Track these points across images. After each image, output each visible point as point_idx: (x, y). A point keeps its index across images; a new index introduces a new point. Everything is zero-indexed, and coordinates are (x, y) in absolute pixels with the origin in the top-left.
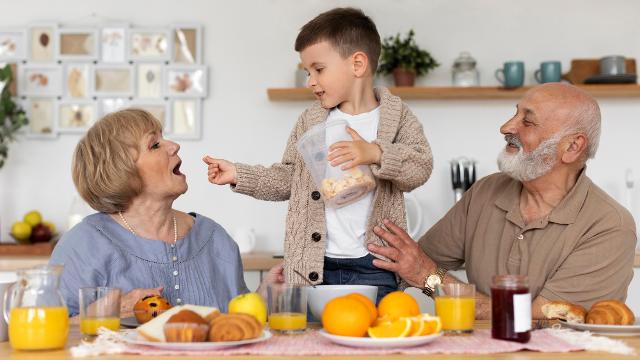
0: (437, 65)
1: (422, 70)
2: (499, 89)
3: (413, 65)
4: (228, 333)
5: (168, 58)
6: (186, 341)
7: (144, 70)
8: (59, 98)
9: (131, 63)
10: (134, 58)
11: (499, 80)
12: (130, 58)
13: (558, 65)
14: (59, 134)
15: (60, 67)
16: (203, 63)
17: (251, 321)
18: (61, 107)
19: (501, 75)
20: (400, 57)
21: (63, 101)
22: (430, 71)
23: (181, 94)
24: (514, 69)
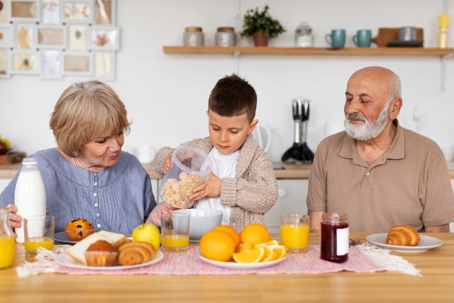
0: (284, 31)
1: (273, 34)
2: (328, 49)
3: (267, 31)
4: (132, 259)
5: (91, 21)
6: (101, 266)
7: (73, 29)
8: (12, 49)
9: (64, 24)
10: (66, 20)
11: (328, 42)
12: (64, 21)
13: (369, 32)
14: (12, 75)
15: (11, 26)
16: (116, 25)
17: (149, 248)
18: (13, 55)
19: (329, 38)
20: (258, 25)
21: (15, 51)
22: (279, 35)
23: (100, 48)
24: (338, 34)
